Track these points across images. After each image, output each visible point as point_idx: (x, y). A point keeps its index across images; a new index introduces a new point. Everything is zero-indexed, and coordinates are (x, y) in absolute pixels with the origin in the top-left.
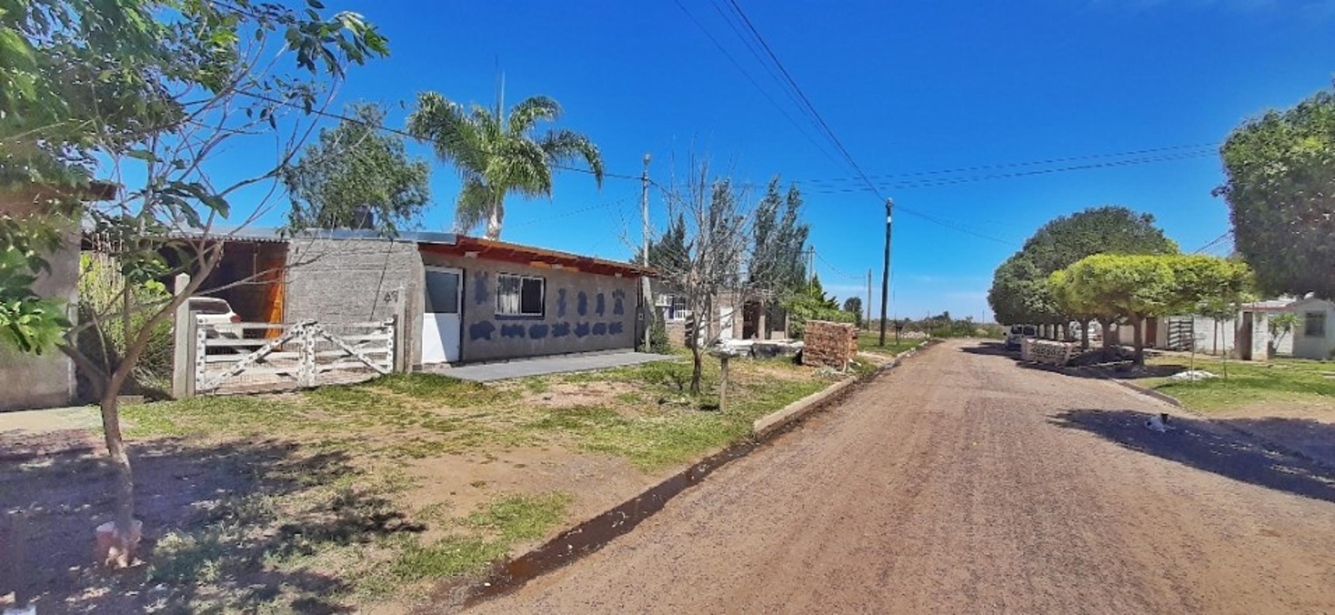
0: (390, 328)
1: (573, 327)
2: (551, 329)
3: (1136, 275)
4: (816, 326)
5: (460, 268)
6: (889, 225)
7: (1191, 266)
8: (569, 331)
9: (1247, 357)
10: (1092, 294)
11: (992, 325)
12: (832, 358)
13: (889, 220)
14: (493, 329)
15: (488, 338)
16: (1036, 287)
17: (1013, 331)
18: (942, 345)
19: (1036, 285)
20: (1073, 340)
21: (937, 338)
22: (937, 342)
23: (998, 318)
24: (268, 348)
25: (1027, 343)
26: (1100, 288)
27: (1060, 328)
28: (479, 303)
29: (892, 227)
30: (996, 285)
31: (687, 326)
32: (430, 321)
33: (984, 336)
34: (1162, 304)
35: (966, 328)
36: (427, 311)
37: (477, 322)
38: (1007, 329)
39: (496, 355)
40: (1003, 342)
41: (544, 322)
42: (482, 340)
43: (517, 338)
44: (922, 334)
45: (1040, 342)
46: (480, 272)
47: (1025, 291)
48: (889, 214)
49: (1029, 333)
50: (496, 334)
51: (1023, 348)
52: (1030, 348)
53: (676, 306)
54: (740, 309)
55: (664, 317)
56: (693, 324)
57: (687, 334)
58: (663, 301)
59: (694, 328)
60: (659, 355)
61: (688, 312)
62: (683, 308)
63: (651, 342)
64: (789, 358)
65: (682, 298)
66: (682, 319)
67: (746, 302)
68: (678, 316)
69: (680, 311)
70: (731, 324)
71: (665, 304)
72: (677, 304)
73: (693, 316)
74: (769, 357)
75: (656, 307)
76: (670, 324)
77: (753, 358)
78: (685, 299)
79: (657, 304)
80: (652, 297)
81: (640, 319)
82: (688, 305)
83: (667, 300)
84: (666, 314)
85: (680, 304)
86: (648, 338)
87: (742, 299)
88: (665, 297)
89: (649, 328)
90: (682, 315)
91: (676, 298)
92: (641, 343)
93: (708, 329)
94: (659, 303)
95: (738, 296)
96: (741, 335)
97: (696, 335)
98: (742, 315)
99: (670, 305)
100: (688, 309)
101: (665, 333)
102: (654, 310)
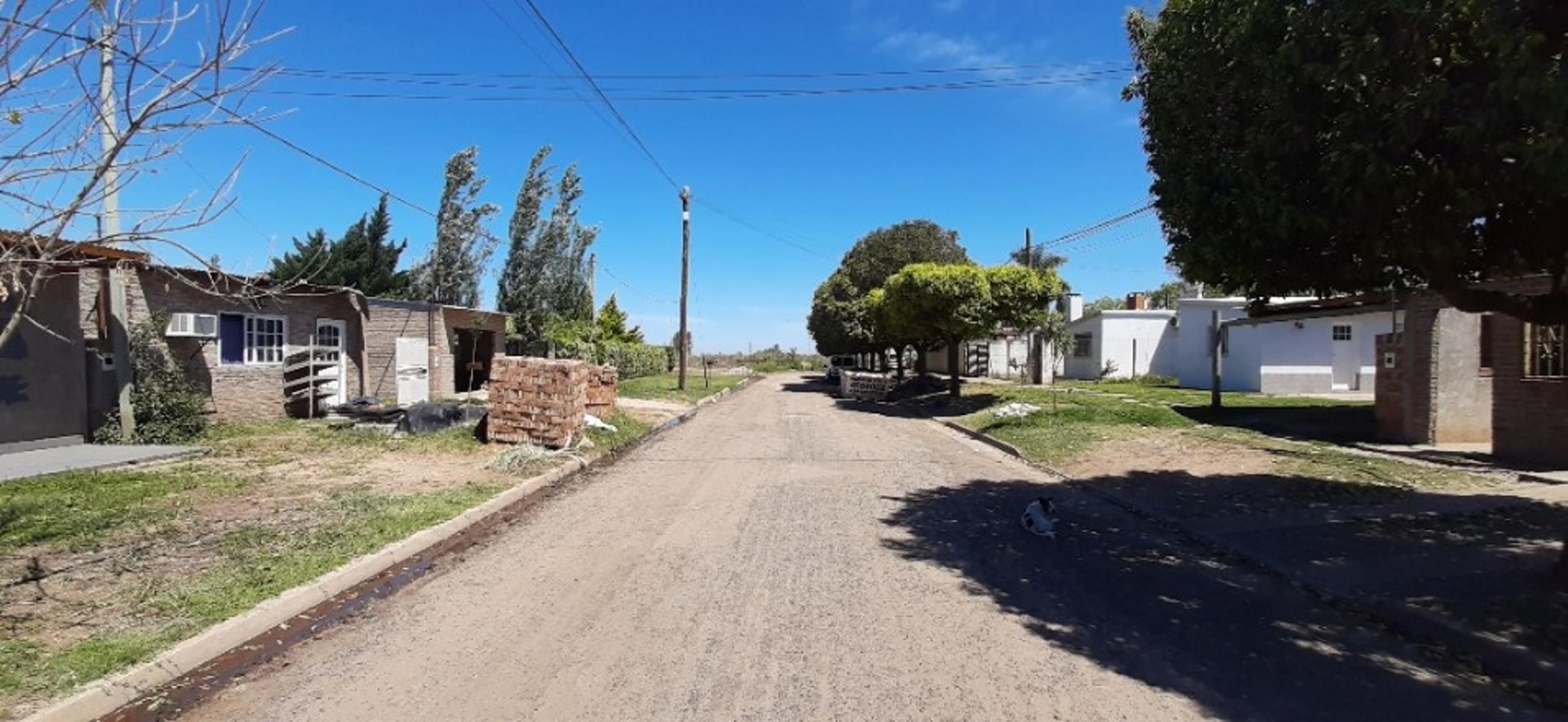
3: (956, 288)
4: (512, 367)
6: (685, 223)
7: (1005, 279)
9: (1038, 380)
10: (913, 313)
11: (815, 356)
12: (542, 427)
13: (686, 216)
16: (855, 309)
17: (834, 363)
18: (763, 382)
19: (854, 306)
20: (889, 369)
21: (761, 374)
22: (759, 378)
23: (819, 348)
25: (846, 376)
26: (920, 305)
27: (877, 357)
29: (689, 227)
30: (815, 307)
31: (289, 376)
33: (808, 369)
34: (980, 323)
35: (792, 362)
38: (827, 360)
40: (823, 374)
44: (742, 370)
45: (858, 374)
47: (844, 314)
48: (685, 210)
49: (850, 364)
51: (842, 382)
52: (849, 382)
53: (250, 336)
54: (446, 342)
55: (203, 358)
56: (305, 372)
57: (288, 392)
58: (184, 325)
59: (311, 378)
60: (153, 446)
61: (290, 350)
62: (276, 339)
63: (136, 417)
64: (468, 429)
65: (271, 322)
66: (276, 362)
67: (457, 331)
68: (260, 357)
69: (265, 349)
70: (426, 367)
71: (190, 332)
72: (255, 333)
73: (304, 356)
74: (435, 430)
75: (171, 340)
76: (228, 375)
77: (406, 434)
78: (280, 323)
79: (169, 332)
80: (154, 318)
81: (106, 367)
82: (291, 335)
83: (198, 323)
84: (213, 354)
85: (265, 334)
86: (126, 407)
87: (447, 326)
88: (191, 317)
89: (128, 387)
90: (276, 355)
91: (250, 321)
92: (103, 421)
93: (356, 378)
94: (173, 330)
95: (440, 321)
96: (452, 386)
97: (315, 391)
98: (451, 352)
99: (214, 335)
100: (291, 343)
101: (209, 393)
102: (165, 344)
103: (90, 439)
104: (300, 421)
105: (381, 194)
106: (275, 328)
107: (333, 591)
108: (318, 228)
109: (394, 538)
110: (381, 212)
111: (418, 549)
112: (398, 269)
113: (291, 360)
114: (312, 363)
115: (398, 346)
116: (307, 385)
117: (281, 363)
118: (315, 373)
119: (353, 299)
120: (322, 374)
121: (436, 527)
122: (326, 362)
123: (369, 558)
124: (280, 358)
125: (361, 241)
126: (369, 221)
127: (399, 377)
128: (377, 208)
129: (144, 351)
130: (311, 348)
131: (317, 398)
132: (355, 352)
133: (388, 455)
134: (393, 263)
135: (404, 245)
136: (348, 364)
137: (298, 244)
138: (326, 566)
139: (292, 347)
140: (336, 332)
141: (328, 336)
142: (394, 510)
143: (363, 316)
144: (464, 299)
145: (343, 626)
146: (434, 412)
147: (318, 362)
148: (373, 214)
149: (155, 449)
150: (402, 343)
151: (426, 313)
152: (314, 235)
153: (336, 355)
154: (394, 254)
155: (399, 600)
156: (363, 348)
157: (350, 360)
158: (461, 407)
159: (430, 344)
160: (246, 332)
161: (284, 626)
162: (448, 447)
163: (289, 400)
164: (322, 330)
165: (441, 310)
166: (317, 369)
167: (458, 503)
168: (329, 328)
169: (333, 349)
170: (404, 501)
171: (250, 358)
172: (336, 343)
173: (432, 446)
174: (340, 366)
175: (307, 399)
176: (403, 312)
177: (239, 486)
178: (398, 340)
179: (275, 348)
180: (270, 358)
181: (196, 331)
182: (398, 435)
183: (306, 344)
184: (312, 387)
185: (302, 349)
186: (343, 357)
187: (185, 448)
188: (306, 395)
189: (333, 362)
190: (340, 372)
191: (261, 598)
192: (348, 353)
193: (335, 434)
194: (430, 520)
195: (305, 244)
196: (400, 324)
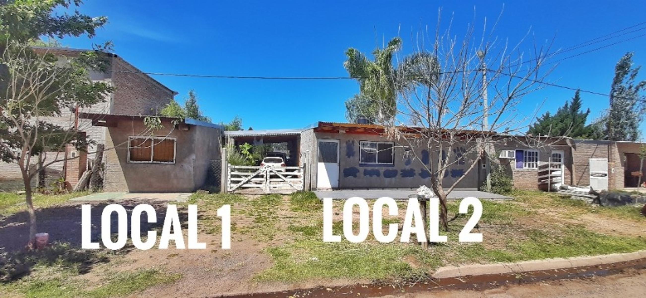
0: (302, 170)
1: (418, 171)
2: (400, 172)
5: (338, 139)
8: (415, 174)
14: (358, 171)
15: (355, 176)
24: (252, 176)
28: (349, 157)
31: (540, 174)
32: (322, 166)
36: (320, 161)
37: (348, 167)
39: (361, 186)
41: (394, 168)
42: (351, 178)
43: (375, 177)
46: (349, 141)
50: (361, 174)
53: (526, 158)
54: (619, 161)
55: (510, 166)
56: (547, 172)
57: (540, 180)
58: (505, 154)
59: (549, 175)
60: (496, 194)
61: (540, 163)
62: (535, 159)
63: (491, 184)
64: (637, 209)
65: (533, 152)
66: (535, 168)
67: (626, 154)
68: (529, 166)
69: (531, 162)
70: (606, 172)
71: (507, 157)
72: (527, 157)
73: (547, 166)
74: (616, 206)
75: (500, 159)
76: (518, 172)
77: (598, 205)
78: (537, 152)
79: (500, 157)
80: (496, 152)
81: (483, 168)
82: (541, 157)
83: (510, 154)
84: (514, 164)
85: (531, 157)
86: (489, 181)
87: (619, 152)
88: (507, 152)
89: (490, 174)
90: (535, 165)
91: (526, 152)
92: (483, 185)
93: (569, 176)
94: (502, 156)
95: (615, 150)
96: (623, 184)
97: (551, 181)
98: (622, 166)
99: (514, 158)
100: (540, 160)
101: (512, 178)
102: (499, 161)
103: (479, 190)
104: (544, 193)
105: (576, 91)
106: (535, 155)
107: (575, 265)
108: (546, 111)
109: (601, 253)
110: (577, 98)
111: (614, 261)
112: (586, 124)
113: (541, 168)
114: (550, 169)
115: (590, 162)
116: (547, 178)
117: (537, 168)
118: (551, 173)
119: (568, 141)
120: (553, 173)
121: (623, 254)
122: (555, 169)
123: (589, 257)
124: (536, 167)
125: (566, 114)
126: (569, 104)
127: (591, 177)
128: (574, 98)
129: (493, 164)
130: (549, 163)
131: (552, 183)
132: (569, 166)
133: (590, 214)
134: (583, 122)
135: (588, 112)
136: (565, 170)
137: (539, 120)
138: (570, 254)
139: (542, 162)
140: (560, 156)
141: (557, 158)
142: (599, 240)
143: (573, 149)
144: (628, 136)
145: (581, 280)
146: (615, 197)
147: (552, 169)
148: (572, 101)
149: (496, 196)
150: (593, 161)
151: (607, 146)
152: (545, 115)
153: (560, 166)
154: (584, 117)
155: (608, 280)
156: (573, 163)
157: (566, 168)
158: (631, 196)
159: (609, 162)
160: (524, 157)
161: (556, 270)
162: (625, 216)
163: (540, 183)
164: (554, 155)
165: (616, 144)
166: (552, 171)
167: (634, 245)
168: (557, 154)
169: (558, 163)
170: (604, 237)
171: (525, 166)
172: (560, 161)
173: (614, 214)
174: (561, 170)
175: (548, 184)
176: (594, 146)
177: (528, 214)
178: (590, 159)
179: (534, 162)
180: (533, 167)
181: (509, 156)
182: (594, 205)
183: (548, 161)
184: (549, 179)
185: (546, 163)
186: (563, 167)
187: (505, 197)
188: (547, 182)
189: (558, 169)
190: (562, 173)
191: (546, 257)
192: (565, 165)
193: (562, 200)
194: (620, 249)
195: (542, 119)
196: (591, 152)
